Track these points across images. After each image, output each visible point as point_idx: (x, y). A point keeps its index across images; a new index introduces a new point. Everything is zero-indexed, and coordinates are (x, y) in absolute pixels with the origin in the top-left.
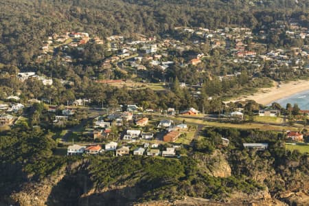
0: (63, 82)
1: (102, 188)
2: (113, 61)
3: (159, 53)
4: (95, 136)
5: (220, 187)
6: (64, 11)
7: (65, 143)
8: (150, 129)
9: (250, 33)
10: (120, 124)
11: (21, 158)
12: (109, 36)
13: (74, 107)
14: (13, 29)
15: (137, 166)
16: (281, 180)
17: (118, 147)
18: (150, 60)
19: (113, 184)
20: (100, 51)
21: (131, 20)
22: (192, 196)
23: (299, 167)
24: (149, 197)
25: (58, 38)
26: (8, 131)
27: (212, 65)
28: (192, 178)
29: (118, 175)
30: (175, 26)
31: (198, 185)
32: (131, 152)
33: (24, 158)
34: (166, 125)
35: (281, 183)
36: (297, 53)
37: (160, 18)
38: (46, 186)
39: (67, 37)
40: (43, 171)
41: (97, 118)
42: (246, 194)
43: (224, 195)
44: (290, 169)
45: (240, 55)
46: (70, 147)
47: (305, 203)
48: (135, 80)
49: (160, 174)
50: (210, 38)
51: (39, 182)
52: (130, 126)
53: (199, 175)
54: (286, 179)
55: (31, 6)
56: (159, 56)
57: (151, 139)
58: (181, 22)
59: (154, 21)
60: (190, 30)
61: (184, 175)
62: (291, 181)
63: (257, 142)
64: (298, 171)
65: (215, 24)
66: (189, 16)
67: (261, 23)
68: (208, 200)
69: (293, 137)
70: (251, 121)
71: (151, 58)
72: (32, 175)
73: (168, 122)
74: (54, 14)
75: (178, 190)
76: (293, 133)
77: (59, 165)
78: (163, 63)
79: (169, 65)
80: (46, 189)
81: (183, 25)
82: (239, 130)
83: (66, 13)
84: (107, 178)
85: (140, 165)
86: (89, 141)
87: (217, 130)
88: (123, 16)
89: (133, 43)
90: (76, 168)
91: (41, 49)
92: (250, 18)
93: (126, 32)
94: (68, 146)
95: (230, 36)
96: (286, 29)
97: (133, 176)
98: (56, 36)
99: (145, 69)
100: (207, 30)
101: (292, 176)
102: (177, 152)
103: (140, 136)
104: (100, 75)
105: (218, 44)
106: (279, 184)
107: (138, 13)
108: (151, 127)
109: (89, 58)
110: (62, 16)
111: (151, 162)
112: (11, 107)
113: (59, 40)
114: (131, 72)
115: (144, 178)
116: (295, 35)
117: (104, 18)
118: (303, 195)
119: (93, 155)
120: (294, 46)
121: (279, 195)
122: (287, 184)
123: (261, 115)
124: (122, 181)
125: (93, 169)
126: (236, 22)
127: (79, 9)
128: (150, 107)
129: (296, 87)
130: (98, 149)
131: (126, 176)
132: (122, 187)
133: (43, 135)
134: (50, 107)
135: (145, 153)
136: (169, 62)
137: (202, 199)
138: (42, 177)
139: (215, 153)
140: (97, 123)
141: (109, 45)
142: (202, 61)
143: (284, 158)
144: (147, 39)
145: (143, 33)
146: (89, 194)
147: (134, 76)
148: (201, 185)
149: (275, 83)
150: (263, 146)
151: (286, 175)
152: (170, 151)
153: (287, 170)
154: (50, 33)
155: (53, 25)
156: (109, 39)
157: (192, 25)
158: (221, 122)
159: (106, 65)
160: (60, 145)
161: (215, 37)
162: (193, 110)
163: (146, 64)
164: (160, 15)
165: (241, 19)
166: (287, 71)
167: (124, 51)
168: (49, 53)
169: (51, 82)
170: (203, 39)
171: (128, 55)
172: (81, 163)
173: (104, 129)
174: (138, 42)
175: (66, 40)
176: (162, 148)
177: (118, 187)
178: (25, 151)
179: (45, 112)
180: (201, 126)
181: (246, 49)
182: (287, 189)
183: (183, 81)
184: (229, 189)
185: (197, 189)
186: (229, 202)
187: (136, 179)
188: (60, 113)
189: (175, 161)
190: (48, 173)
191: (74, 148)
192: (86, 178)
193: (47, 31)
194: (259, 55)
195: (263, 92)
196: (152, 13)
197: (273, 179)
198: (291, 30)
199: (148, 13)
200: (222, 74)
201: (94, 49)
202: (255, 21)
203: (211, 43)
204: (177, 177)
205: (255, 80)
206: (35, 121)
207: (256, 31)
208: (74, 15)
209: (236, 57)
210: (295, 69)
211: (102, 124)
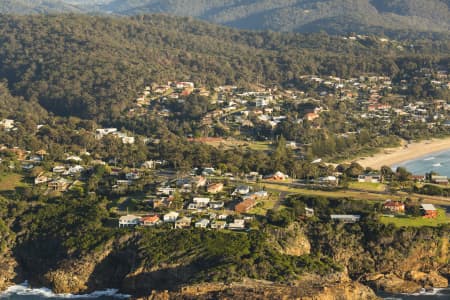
0: (146, 140)
1: (151, 267)
2: (215, 115)
3: (271, 105)
4: (155, 205)
5: (288, 268)
6: (173, 56)
7: (119, 213)
8: (223, 197)
9: (389, 83)
10: (188, 191)
11: (64, 229)
12: (218, 85)
13: (142, 170)
14: (106, 78)
15: (195, 240)
16: (369, 258)
17: (179, 218)
18: (260, 115)
19: (165, 262)
20: (203, 104)
21: (249, 68)
22: (253, 277)
23: (393, 245)
24: (202, 278)
25: (157, 88)
26: (58, 198)
27: (331, 120)
28: (256, 256)
29: (171, 251)
30: (301, 74)
31: (261, 265)
32: (193, 224)
33: (68, 230)
34: (242, 192)
35: (370, 263)
36: (439, 107)
37: (284, 65)
38: (87, 264)
39: (168, 87)
40: (85, 246)
41: (163, 184)
42: (319, 276)
43: (291, 276)
44: (382, 245)
45: (371, 109)
46: (122, 218)
47: (394, 287)
48: (238, 138)
49: (219, 250)
50: (340, 89)
51: (80, 259)
52: (199, 192)
53: (267, 252)
54: (375, 257)
55: (133, 52)
56: (270, 110)
57: (220, 209)
58: (308, 70)
59: (277, 69)
60: (318, 79)
61: (249, 252)
62: (381, 261)
63: (348, 213)
64: (391, 248)
65: (348, 71)
66: (318, 63)
67: (403, 71)
68: (271, 283)
69: (392, 208)
70: (346, 188)
71: (260, 112)
72: (72, 250)
73: (245, 189)
74: (160, 60)
75: (237, 270)
76: (393, 203)
77: (106, 239)
78: (275, 118)
79: (281, 120)
80: (88, 267)
81: (311, 73)
82: (329, 199)
83: (173, 60)
84: (158, 255)
85: (200, 240)
86: (147, 210)
87: (302, 198)
88: (240, 62)
89: (245, 94)
90: (125, 243)
91: (135, 101)
92: (390, 65)
93: (242, 81)
94: (120, 216)
95: (364, 86)
96: (432, 78)
97: (189, 252)
98: (155, 85)
99: (251, 125)
100: (338, 79)
101: (383, 254)
102: (247, 225)
103: (208, 205)
104: (197, 131)
105: (349, 96)
106: (367, 264)
107: (259, 59)
108: (224, 194)
109: (189, 112)
110: (169, 62)
111: (213, 236)
112: (67, 169)
113: (159, 91)
114: (234, 128)
115: (201, 255)
116: (441, 86)
117: (218, 64)
118: (395, 278)
119: (148, 227)
120: (438, 99)
121: (364, 278)
122: (376, 263)
123: (361, 180)
124: (175, 259)
125: (145, 244)
126: (373, 70)
127: (189, 54)
128: (229, 171)
129: (427, 147)
130: (156, 220)
131: (180, 253)
132: (174, 266)
133: (96, 203)
134: (113, 170)
135: (209, 226)
136: (281, 117)
137: (264, 282)
138: (83, 252)
139: (291, 226)
140: (160, 189)
141: (215, 97)
142: (320, 115)
143: (375, 232)
144: (267, 89)
145: (262, 83)
146: (136, 273)
147: (237, 133)
148: (265, 265)
149: (403, 142)
150: (353, 218)
151: (376, 253)
152: (239, 224)
153: (378, 247)
154: (148, 83)
155: (154, 72)
156: (217, 89)
157: (321, 73)
158: (309, 188)
159: (207, 121)
160: (112, 215)
161: (347, 87)
162: (280, 174)
163: (253, 119)
164: (284, 62)
165: (379, 66)
166: (420, 128)
167: (231, 103)
168: (144, 106)
169: (132, 140)
170: (332, 90)
171: (234, 108)
172: (131, 236)
173: (167, 196)
174: (251, 93)
175: (167, 91)
176: (230, 219)
177: (170, 266)
178: (70, 221)
179: (106, 175)
180: (284, 193)
181: (380, 101)
182: (376, 270)
183: (293, 140)
184: (298, 269)
185: (259, 269)
186: (297, 285)
187: (192, 257)
188: (123, 176)
189: (240, 236)
190: (92, 247)
191: (127, 219)
192: (135, 254)
193: (145, 80)
194: (394, 109)
195: (386, 153)
196: (275, 60)
197: (361, 257)
198: (437, 80)
199: (271, 59)
200: (342, 131)
201: (196, 101)
202: (395, 69)
203: (341, 95)
204: (240, 254)
205: (380, 139)
206: (92, 186)
207: (396, 81)
208: (183, 62)
209: (366, 111)
210: (431, 125)
211: (166, 191)
